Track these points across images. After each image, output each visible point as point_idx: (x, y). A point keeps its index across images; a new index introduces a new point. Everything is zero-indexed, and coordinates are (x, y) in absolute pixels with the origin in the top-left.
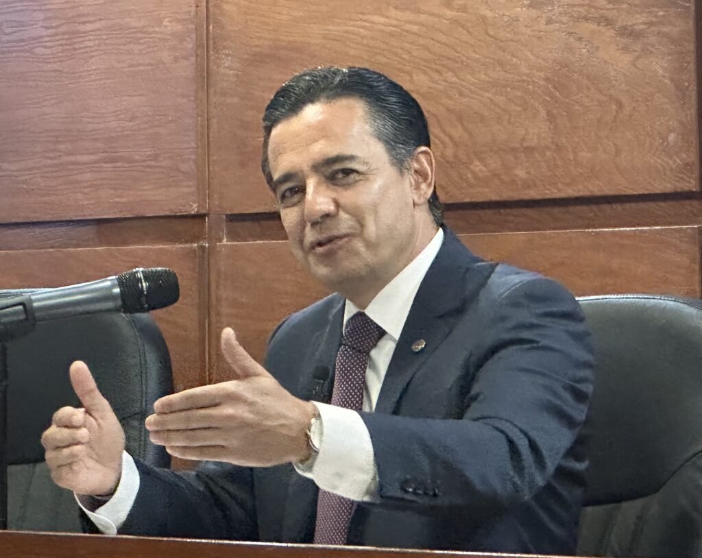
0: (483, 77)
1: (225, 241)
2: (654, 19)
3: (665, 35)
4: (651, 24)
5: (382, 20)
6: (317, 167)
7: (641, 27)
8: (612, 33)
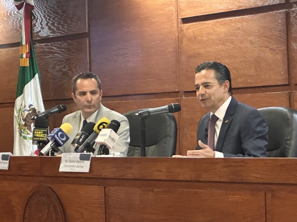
0: (240, 60)
1: (184, 97)
2: (277, 46)
3: (280, 50)
4: (277, 48)
5: (218, 47)
6: (202, 84)
7: (275, 48)
8: (269, 50)
